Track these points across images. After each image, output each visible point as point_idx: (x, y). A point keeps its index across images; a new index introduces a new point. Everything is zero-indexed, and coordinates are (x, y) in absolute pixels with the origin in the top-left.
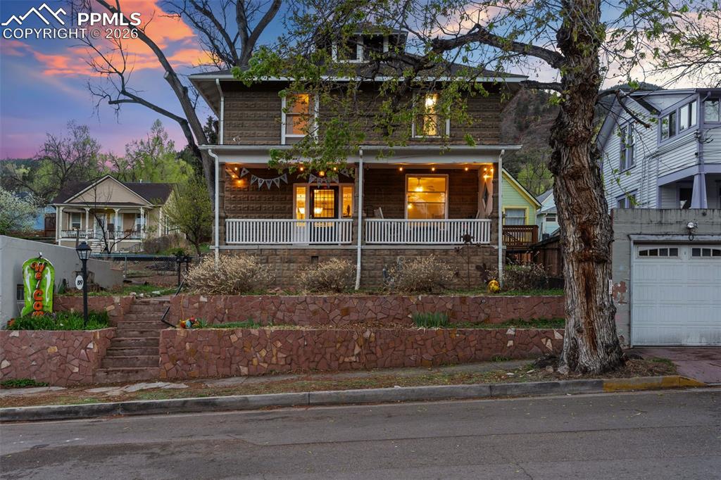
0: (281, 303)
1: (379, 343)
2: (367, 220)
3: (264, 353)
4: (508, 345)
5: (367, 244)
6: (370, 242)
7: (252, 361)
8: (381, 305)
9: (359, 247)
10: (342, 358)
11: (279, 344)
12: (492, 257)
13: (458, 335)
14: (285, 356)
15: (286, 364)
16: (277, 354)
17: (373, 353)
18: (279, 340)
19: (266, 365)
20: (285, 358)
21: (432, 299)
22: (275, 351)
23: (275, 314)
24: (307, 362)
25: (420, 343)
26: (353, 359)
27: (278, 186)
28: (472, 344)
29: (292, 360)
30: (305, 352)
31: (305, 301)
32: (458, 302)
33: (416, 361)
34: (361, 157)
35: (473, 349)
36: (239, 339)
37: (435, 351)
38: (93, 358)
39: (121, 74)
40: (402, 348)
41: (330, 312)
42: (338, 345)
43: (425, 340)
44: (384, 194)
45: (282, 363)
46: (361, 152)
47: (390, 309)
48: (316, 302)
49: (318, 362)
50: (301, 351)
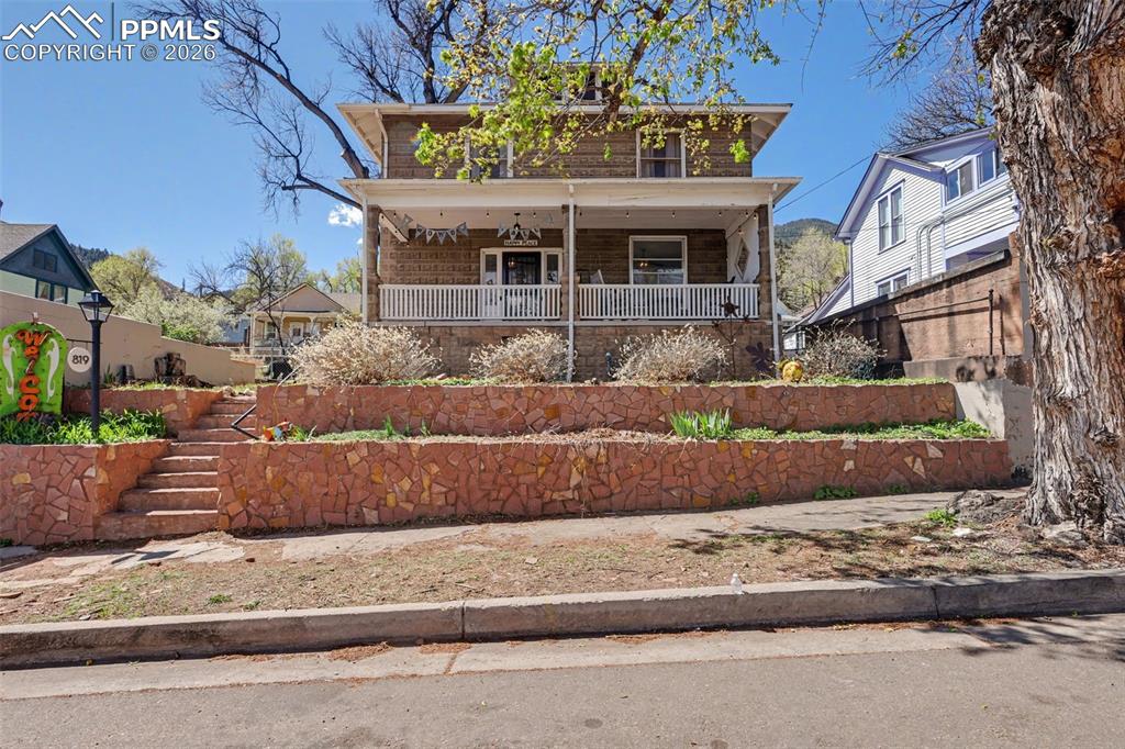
0: (444, 399)
1: (614, 466)
2: (581, 286)
3: (406, 484)
4: (846, 469)
5: (582, 320)
6: (585, 317)
7: (385, 499)
8: (612, 400)
9: (571, 323)
10: (548, 493)
11: (435, 469)
12: (764, 336)
13: (755, 451)
14: (444, 490)
15: (447, 504)
16: (430, 487)
17: (603, 483)
18: (434, 461)
19: (410, 507)
20: (446, 493)
21: (698, 389)
22: (426, 482)
23: (433, 415)
24: (486, 500)
25: (687, 465)
26: (569, 494)
27: (454, 239)
28: (781, 467)
29: (457, 497)
30: (481, 482)
31: (485, 394)
32: (742, 395)
33: (681, 499)
34: (572, 195)
35: (783, 477)
36: (362, 459)
37: (716, 480)
38: (94, 494)
39: (296, 157)
40: (656, 474)
41: (527, 411)
42: (541, 470)
43: (695, 461)
44: (602, 262)
45: (439, 503)
46: (571, 189)
47: (627, 407)
48: (504, 396)
49: (505, 502)
50: (473, 482)
